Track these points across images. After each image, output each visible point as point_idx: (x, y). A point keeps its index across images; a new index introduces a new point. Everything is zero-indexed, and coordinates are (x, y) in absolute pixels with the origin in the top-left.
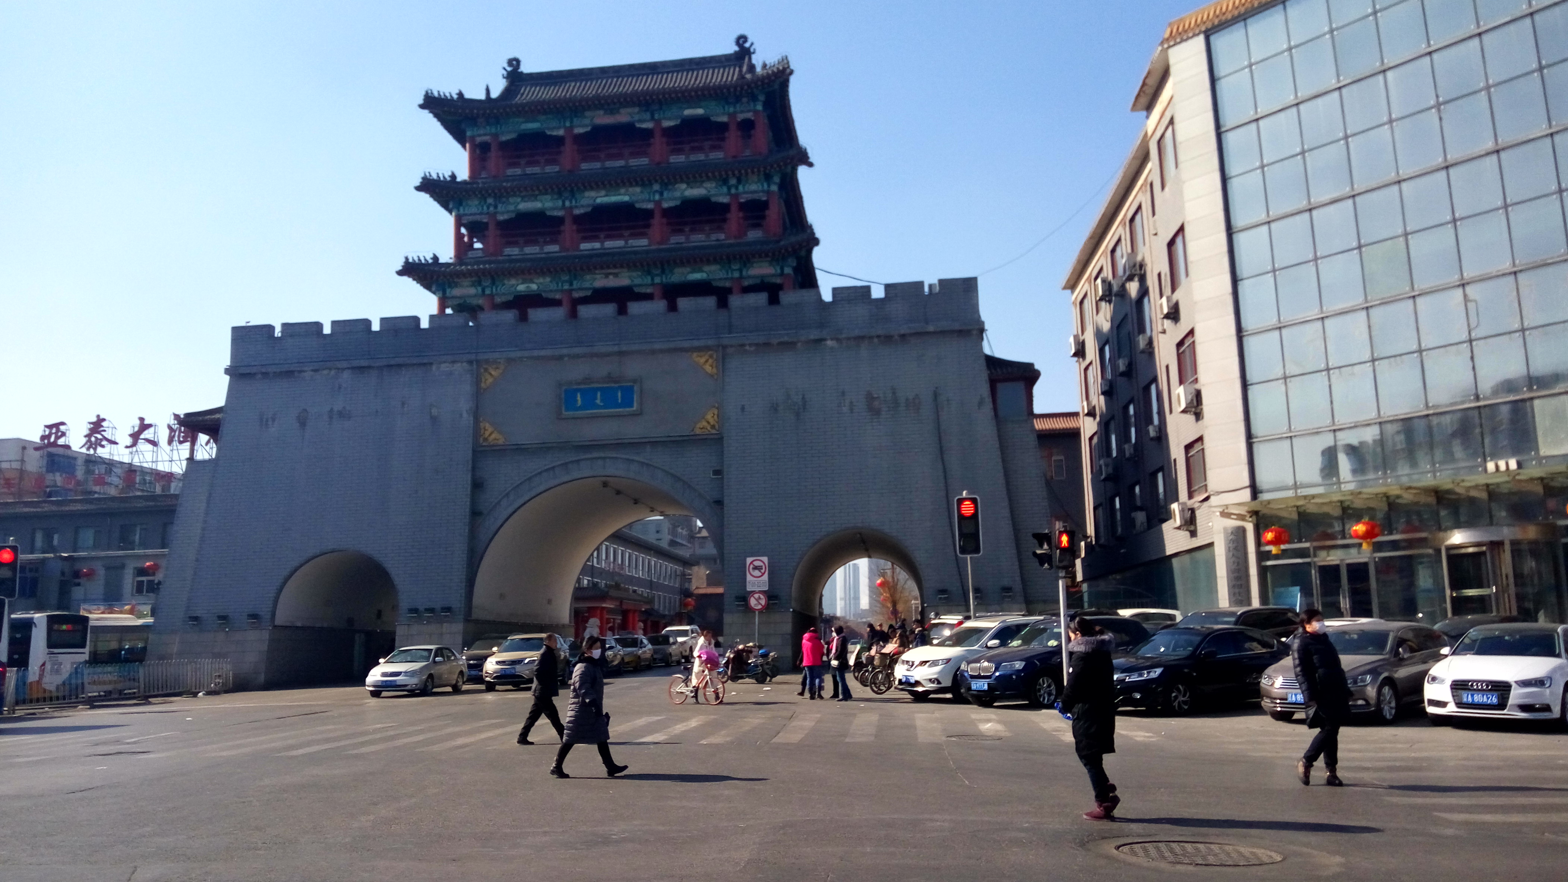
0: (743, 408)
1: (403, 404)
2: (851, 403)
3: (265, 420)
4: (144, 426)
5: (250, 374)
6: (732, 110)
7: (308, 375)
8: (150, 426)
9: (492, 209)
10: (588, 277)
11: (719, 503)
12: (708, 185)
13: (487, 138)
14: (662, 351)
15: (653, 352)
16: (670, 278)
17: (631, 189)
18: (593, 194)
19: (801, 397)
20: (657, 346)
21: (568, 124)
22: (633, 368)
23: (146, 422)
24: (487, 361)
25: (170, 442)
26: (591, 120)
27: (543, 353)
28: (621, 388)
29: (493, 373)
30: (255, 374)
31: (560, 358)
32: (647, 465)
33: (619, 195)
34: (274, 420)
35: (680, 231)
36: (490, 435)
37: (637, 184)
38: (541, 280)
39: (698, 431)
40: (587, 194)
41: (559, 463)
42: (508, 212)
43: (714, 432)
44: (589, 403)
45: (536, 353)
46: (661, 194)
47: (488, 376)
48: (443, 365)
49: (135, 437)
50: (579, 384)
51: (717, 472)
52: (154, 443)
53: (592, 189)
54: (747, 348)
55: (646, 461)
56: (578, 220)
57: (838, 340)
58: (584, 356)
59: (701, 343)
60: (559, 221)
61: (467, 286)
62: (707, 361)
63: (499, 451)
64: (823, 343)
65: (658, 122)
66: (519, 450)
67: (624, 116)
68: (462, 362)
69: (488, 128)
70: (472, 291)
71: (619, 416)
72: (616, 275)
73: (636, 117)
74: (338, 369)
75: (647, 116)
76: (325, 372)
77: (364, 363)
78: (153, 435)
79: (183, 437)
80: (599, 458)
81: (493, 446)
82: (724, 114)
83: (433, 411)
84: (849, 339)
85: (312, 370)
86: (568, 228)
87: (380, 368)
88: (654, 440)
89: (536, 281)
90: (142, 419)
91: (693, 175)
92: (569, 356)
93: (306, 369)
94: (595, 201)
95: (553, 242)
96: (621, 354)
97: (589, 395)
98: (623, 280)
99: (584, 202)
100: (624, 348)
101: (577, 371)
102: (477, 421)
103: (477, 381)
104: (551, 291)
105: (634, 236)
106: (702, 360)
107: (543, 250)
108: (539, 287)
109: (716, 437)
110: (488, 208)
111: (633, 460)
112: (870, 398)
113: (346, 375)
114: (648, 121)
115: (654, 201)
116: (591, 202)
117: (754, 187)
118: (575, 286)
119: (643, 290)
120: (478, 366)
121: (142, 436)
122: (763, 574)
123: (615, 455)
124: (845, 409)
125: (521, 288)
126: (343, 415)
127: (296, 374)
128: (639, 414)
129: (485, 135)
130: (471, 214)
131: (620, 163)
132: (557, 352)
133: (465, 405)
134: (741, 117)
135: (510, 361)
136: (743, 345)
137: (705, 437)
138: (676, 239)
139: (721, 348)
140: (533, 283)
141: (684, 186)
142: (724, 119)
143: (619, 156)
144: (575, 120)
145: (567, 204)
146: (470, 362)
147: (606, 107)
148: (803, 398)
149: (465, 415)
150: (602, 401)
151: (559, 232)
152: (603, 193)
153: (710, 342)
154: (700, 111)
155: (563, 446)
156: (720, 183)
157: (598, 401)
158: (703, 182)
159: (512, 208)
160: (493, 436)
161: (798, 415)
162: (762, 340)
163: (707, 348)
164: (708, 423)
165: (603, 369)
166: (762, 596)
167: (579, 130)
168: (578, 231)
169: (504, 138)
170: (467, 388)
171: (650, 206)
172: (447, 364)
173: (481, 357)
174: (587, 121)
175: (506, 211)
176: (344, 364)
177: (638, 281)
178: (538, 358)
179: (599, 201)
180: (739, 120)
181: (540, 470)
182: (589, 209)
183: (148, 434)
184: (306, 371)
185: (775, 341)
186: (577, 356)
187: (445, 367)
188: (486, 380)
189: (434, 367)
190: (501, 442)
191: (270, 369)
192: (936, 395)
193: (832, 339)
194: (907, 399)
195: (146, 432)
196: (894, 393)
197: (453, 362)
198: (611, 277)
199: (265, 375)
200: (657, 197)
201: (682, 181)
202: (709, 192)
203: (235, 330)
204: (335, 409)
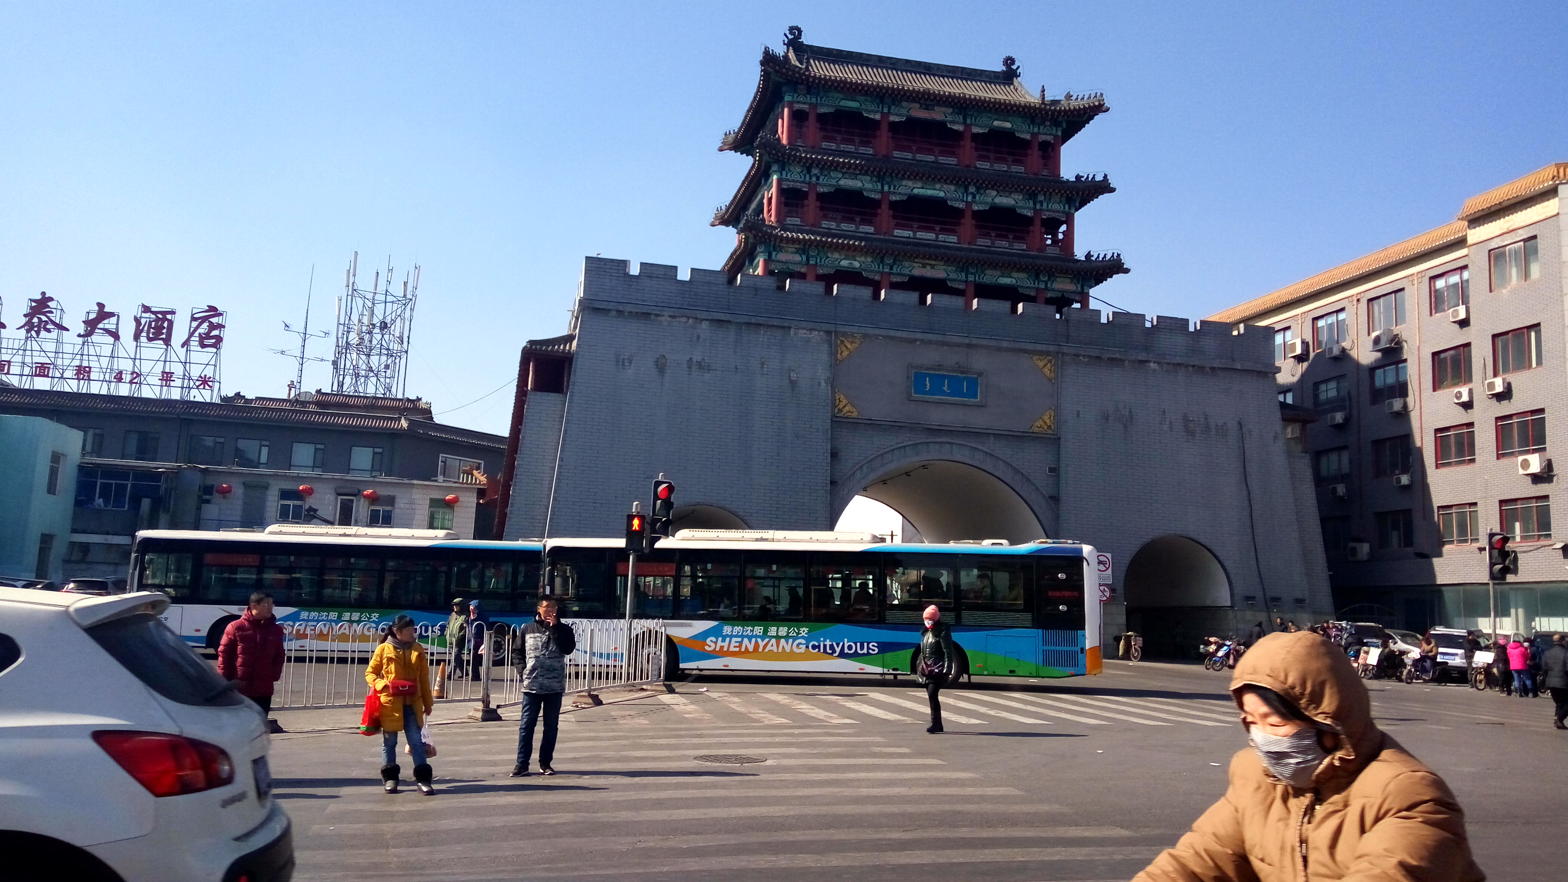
0: (1078, 413)
1: (763, 364)
2: (1171, 422)
3: (621, 360)
4: (103, 314)
5: (604, 309)
6: (1036, 130)
7: (665, 319)
8: (112, 315)
9: (814, 179)
10: (907, 264)
11: (1055, 499)
12: (1016, 196)
13: (805, 107)
14: (1008, 350)
15: (999, 349)
16: (983, 278)
17: (945, 186)
18: (910, 183)
19: (1128, 410)
20: (1005, 344)
21: (886, 110)
22: (979, 361)
23: (106, 310)
24: (844, 334)
25: (137, 337)
26: (908, 111)
27: (899, 334)
28: (966, 378)
29: (849, 346)
30: (609, 310)
31: (915, 340)
32: (991, 455)
33: (934, 189)
34: (630, 362)
35: (987, 235)
36: (844, 407)
37: (951, 183)
38: (863, 259)
39: (1036, 430)
40: (904, 182)
41: (910, 443)
42: (830, 185)
43: (1050, 432)
44: (936, 389)
45: (892, 333)
46: (974, 197)
47: (844, 349)
48: (801, 331)
49: (91, 326)
50: (928, 369)
51: (1052, 470)
52: (115, 335)
53: (909, 178)
54: (1081, 358)
55: (989, 451)
56: (894, 206)
57: (1159, 363)
58: (937, 343)
59: (1044, 348)
60: (875, 204)
61: (792, 253)
62: (1045, 365)
63: (854, 424)
64: (1147, 364)
65: (968, 127)
66: (872, 425)
67: (938, 114)
68: (819, 331)
69: (808, 96)
70: (797, 258)
71: (965, 405)
72: (933, 266)
73: (949, 118)
74: (696, 318)
75: (960, 119)
76: (684, 320)
77: (722, 317)
78: (114, 327)
79: (153, 334)
80: (947, 443)
81: (847, 418)
82: (1028, 132)
83: (792, 375)
84: (1169, 364)
85: (670, 316)
86: (885, 212)
87: (740, 324)
88: (997, 432)
89: (858, 259)
90: (101, 306)
91: (1003, 184)
92: (922, 341)
93: (663, 313)
94: (912, 190)
95: (869, 223)
96: (970, 346)
97: (938, 380)
98: (939, 272)
99: (902, 190)
100: (975, 341)
101: (929, 356)
102: (833, 393)
103: (833, 353)
104: (872, 271)
105: (943, 231)
106: (1041, 364)
107: (859, 229)
108: (861, 266)
109: (1053, 437)
110: (810, 178)
111: (978, 449)
112: (1186, 420)
113: (705, 325)
114: (960, 124)
115: (967, 202)
116: (909, 191)
117: (1056, 207)
118: (894, 270)
119: (956, 285)
120: (833, 337)
121: (101, 326)
122: (1107, 569)
123: (961, 442)
124: (1165, 427)
125: (845, 263)
126: (702, 366)
127: (653, 317)
128: (981, 406)
129: (805, 103)
130: (793, 181)
131: (931, 158)
132: (911, 336)
133: (822, 374)
134: (1042, 138)
135: (865, 336)
136: (1078, 356)
137: (1043, 436)
138: (983, 242)
139: (1060, 355)
140: (855, 260)
141: (994, 193)
142: (1028, 137)
143: (930, 152)
144: (893, 107)
145: (886, 188)
146: (828, 333)
147: (922, 101)
148: (1130, 412)
149: (823, 384)
150: (948, 389)
151: (876, 215)
152: (919, 185)
153: (1052, 348)
154: (1008, 125)
155: (913, 427)
156: (1027, 197)
157: (945, 388)
158: (1011, 192)
159: (834, 182)
160: (847, 408)
161: (1125, 426)
162: (1095, 353)
163: (1048, 353)
164: (1045, 423)
165: (952, 358)
166: (1106, 589)
167: (893, 118)
168: (894, 217)
169: (822, 110)
170: (825, 357)
171: (962, 206)
172: (805, 331)
173: (841, 329)
174: (904, 112)
175: (828, 183)
176: (705, 315)
177: (953, 276)
178: (892, 338)
179: (916, 191)
180: (1040, 140)
181: (892, 448)
182: (905, 198)
183: (109, 324)
184: (663, 316)
185: (1106, 356)
186: (930, 342)
187: (802, 333)
188: (842, 352)
189: (792, 332)
190: (855, 414)
191: (628, 308)
192: (1240, 425)
193: (1154, 362)
194: (1217, 425)
195: (106, 321)
196: (1206, 419)
197: (811, 330)
198: (928, 267)
199: (620, 312)
200: (970, 199)
201: (992, 188)
202: (1017, 203)
203: (591, 261)
204: (695, 360)
